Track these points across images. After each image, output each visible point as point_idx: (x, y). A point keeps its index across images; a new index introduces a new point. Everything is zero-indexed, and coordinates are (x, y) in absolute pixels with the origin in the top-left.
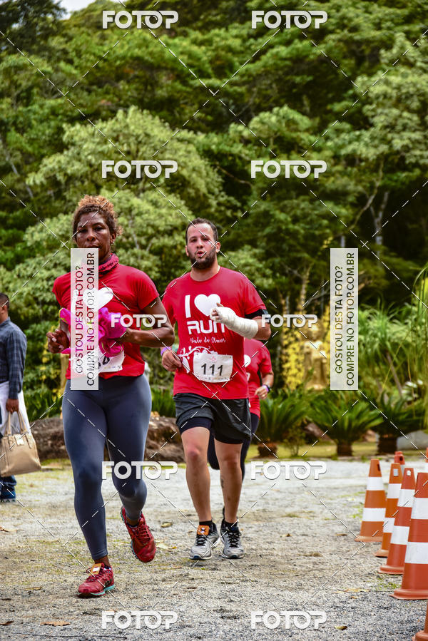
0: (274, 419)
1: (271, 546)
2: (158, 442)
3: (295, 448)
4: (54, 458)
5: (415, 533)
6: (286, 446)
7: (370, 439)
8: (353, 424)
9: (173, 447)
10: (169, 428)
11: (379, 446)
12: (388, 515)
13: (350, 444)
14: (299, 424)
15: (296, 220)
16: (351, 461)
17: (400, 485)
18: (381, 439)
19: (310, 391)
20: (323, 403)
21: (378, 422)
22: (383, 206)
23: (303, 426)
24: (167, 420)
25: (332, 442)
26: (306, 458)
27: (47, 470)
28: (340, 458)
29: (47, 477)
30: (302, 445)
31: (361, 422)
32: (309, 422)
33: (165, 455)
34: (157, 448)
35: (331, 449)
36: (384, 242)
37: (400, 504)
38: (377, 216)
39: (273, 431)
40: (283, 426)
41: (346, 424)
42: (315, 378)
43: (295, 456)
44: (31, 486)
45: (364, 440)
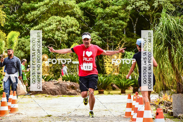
0: (103, 83)
1: (99, 119)
2: (69, 89)
3: (109, 91)
4: (39, 93)
5: (139, 115)
6: (107, 91)
7: (131, 89)
8: (126, 84)
9: (74, 91)
10: (73, 85)
11: (133, 91)
12: (132, 110)
13: (125, 90)
14: (110, 84)
15: (110, 26)
16: (125, 95)
17: (135, 101)
18: (133, 89)
19: (114, 75)
20: (117, 78)
21: (133, 84)
22: (136, 22)
23: (112, 85)
24: (72, 83)
25: (120, 90)
26: (112, 94)
27: (37, 97)
28: (122, 94)
29: (37, 99)
30: (111, 90)
31: (128, 84)
32: (113, 84)
33: (72, 93)
34: (69, 91)
35: (120, 92)
36: (136, 33)
37: (135, 107)
38: (134, 25)
39: (103, 86)
40: (106, 85)
41: (124, 84)
42: (116, 71)
43: (109, 93)
44: (32, 101)
45: (129, 89)
